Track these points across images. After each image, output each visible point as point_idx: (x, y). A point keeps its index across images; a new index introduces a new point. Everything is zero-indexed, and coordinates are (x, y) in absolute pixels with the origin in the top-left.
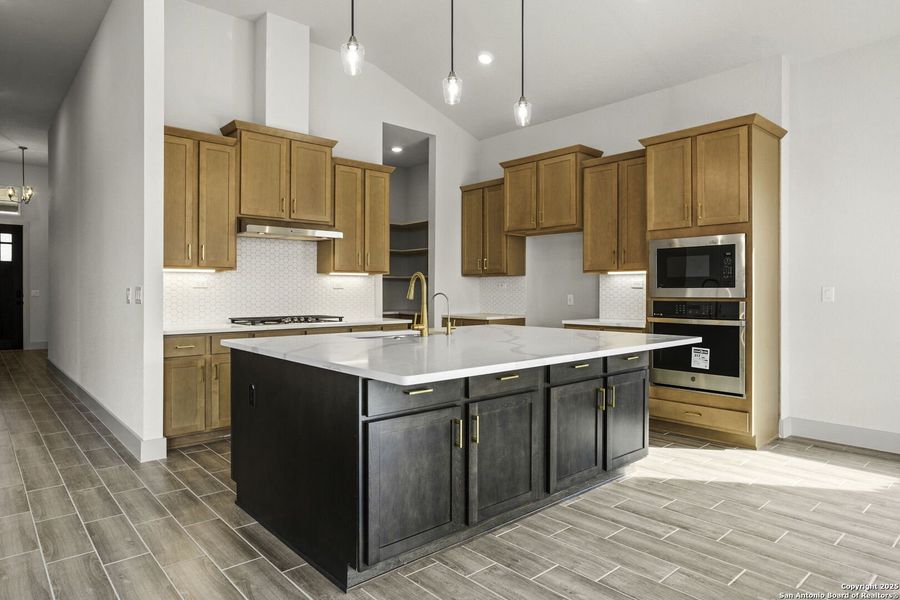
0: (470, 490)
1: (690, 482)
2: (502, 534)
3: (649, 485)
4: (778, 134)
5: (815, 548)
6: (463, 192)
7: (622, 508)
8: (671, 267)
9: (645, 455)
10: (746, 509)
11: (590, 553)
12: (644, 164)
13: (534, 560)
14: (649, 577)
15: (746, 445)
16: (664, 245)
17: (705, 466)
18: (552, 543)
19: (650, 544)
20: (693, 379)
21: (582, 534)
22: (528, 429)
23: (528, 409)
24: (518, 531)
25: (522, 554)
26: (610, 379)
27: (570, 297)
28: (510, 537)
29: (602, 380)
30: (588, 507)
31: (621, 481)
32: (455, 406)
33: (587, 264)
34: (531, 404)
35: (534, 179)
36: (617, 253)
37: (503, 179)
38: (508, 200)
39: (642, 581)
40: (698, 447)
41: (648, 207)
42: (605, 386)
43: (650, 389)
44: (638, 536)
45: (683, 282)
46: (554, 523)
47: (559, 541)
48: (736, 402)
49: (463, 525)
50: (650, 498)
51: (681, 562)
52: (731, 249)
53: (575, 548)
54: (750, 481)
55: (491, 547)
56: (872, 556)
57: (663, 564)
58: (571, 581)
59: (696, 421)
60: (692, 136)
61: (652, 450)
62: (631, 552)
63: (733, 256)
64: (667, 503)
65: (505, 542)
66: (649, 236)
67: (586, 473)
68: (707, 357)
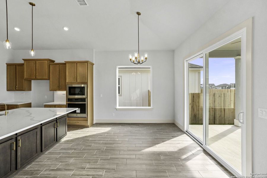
0: (18, 160)
1: (76, 138)
2: (28, 168)
3: (67, 142)
4: (93, 64)
5: (97, 145)
6: (7, 65)
7: (61, 149)
8: (72, 91)
9: (66, 135)
10: (87, 141)
11: (54, 163)
12: (66, 66)
13: (39, 170)
14: (68, 163)
15: (87, 127)
16: (70, 86)
17: (80, 134)
18: (43, 164)
19: (68, 155)
20: (77, 115)
21: (51, 159)
22: (36, 138)
23: (36, 133)
24: (33, 165)
25: (35, 170)
26: (58, 120)
27: (46, 96)
28: (31, 167)
29: (56, 121)
30: (53, 151)
31: (61, 142)
32: (12, 139)
33: (51, 89)
34: (37, 132)
35: (34, 65)
36: (59, 87)
37: (24, 64)
38: (25, 70)
39: (66, 164)
40: (78, 129)
41: (67, 77)
42: (57, 122)
43: (67, 119)
44: (65, 154)
45: (75, 94)
46: (44, 159)
47: (45, 163)
48: (85, 119)
49: (15, 170)
50: (68, 145)
51: (74, 157)
52: (84, 87)
53: (50, 163)
54: (88, 135)
55: (25, 173)
56: (106, 144)
57: (70, 159)
58: (49, 172)
59: (77, 124)
60: (76, 63)
61: (68, 133)
62: (63, 159)
63: (84, 89)
64: (71, 145)
65: (29, 169)
66: (67, 84)
67: (52, 144)
68: (80, 110)
